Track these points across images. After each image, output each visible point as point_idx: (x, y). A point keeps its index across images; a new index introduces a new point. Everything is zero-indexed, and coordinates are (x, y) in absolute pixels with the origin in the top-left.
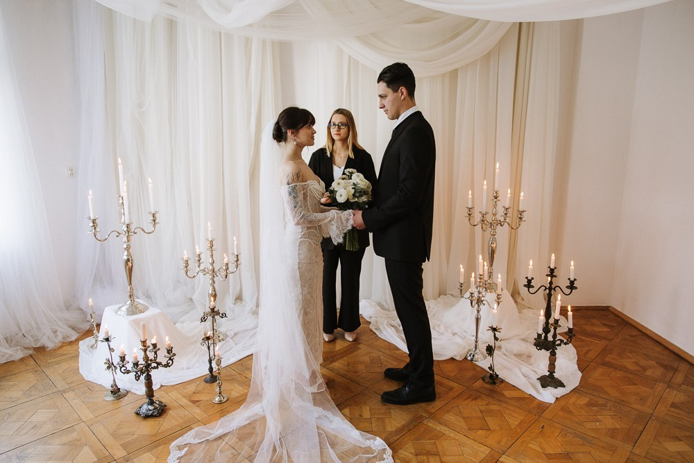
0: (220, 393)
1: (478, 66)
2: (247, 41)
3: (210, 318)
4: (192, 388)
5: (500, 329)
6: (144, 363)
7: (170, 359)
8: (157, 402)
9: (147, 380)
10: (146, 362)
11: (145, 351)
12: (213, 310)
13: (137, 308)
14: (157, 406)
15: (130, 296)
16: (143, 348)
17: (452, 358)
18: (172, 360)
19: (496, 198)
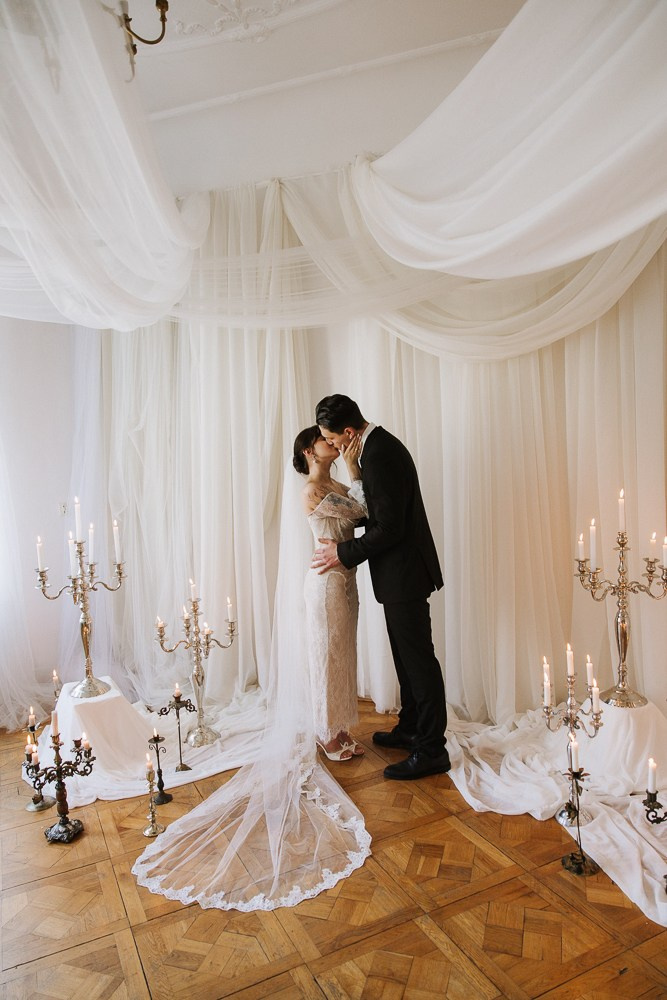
0: (153, 822)
1: (597, 333)
2: (262, 333)
3: (173, 711)
4: (130, 809)
5: (586, 775)
6: (55, 766)
7: (88, 764)
8: (73, 823)
9: (58, 789)
10: (58, 765)
11: (57, 749)
12: (178, 699)
13: (95, 688)
14: (70, 827)
15: (87, 672)
16: (53, 745)
17: (527, 814)
18: (91, 766)
19: (622, 545)
